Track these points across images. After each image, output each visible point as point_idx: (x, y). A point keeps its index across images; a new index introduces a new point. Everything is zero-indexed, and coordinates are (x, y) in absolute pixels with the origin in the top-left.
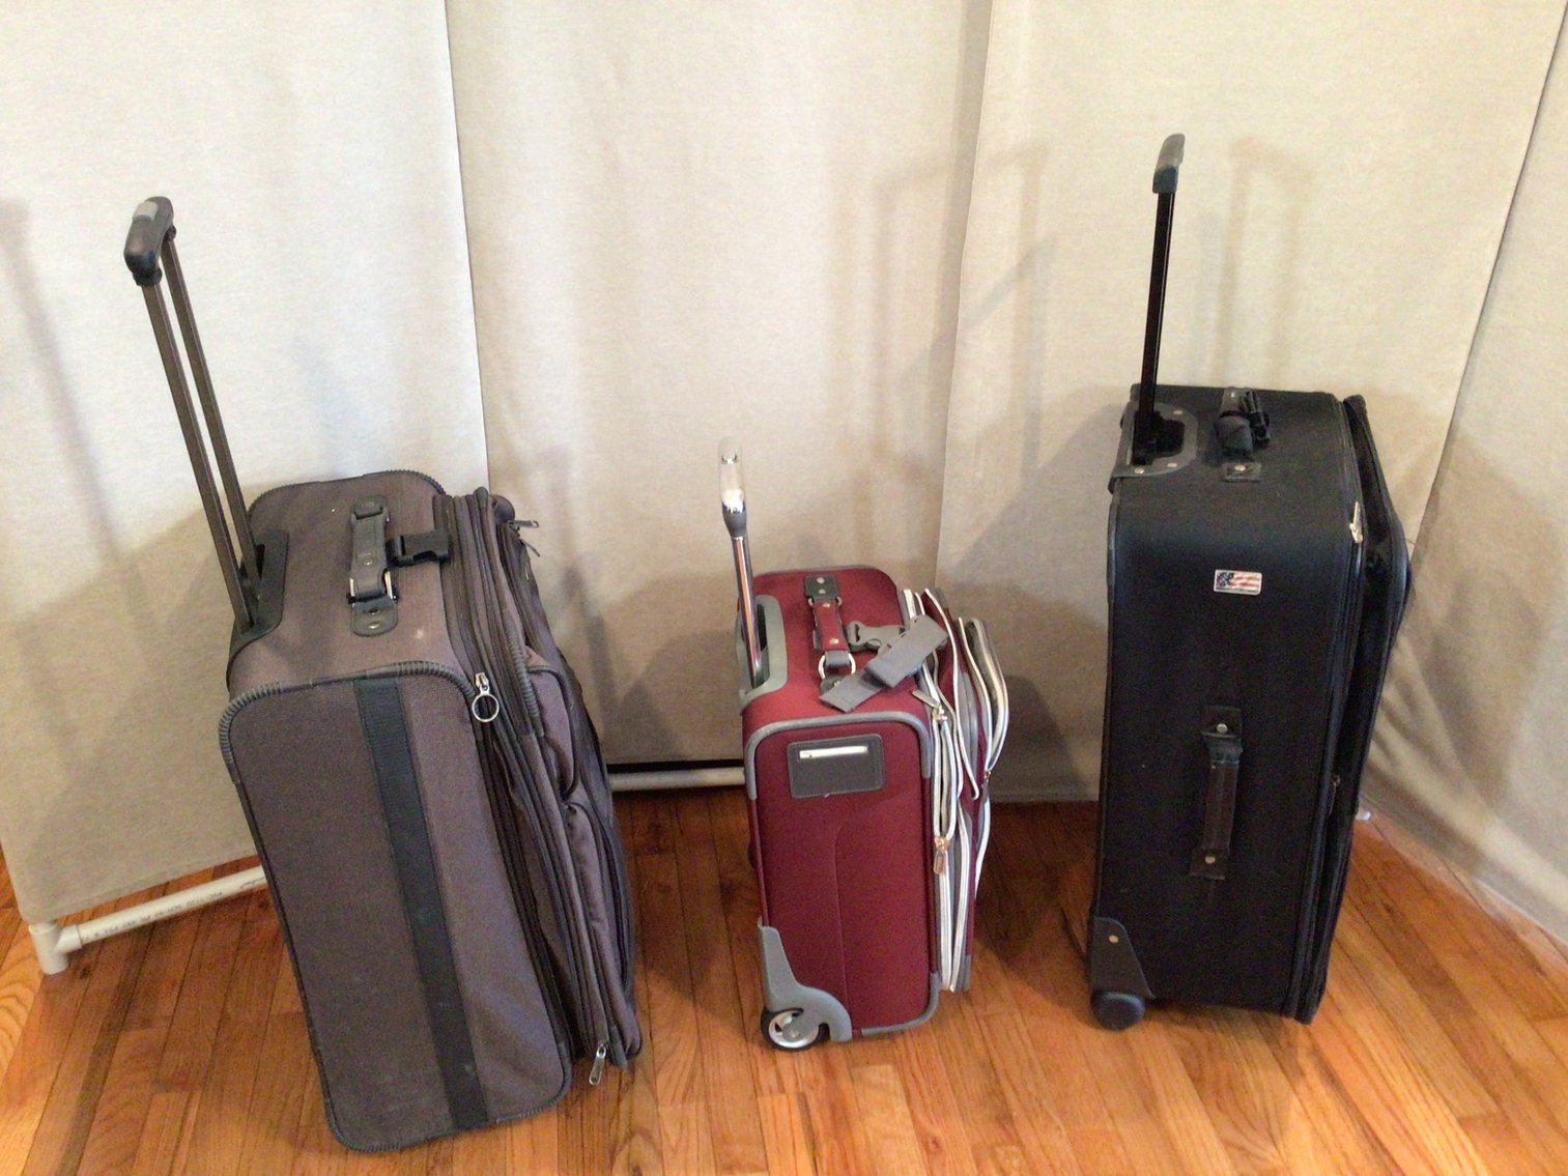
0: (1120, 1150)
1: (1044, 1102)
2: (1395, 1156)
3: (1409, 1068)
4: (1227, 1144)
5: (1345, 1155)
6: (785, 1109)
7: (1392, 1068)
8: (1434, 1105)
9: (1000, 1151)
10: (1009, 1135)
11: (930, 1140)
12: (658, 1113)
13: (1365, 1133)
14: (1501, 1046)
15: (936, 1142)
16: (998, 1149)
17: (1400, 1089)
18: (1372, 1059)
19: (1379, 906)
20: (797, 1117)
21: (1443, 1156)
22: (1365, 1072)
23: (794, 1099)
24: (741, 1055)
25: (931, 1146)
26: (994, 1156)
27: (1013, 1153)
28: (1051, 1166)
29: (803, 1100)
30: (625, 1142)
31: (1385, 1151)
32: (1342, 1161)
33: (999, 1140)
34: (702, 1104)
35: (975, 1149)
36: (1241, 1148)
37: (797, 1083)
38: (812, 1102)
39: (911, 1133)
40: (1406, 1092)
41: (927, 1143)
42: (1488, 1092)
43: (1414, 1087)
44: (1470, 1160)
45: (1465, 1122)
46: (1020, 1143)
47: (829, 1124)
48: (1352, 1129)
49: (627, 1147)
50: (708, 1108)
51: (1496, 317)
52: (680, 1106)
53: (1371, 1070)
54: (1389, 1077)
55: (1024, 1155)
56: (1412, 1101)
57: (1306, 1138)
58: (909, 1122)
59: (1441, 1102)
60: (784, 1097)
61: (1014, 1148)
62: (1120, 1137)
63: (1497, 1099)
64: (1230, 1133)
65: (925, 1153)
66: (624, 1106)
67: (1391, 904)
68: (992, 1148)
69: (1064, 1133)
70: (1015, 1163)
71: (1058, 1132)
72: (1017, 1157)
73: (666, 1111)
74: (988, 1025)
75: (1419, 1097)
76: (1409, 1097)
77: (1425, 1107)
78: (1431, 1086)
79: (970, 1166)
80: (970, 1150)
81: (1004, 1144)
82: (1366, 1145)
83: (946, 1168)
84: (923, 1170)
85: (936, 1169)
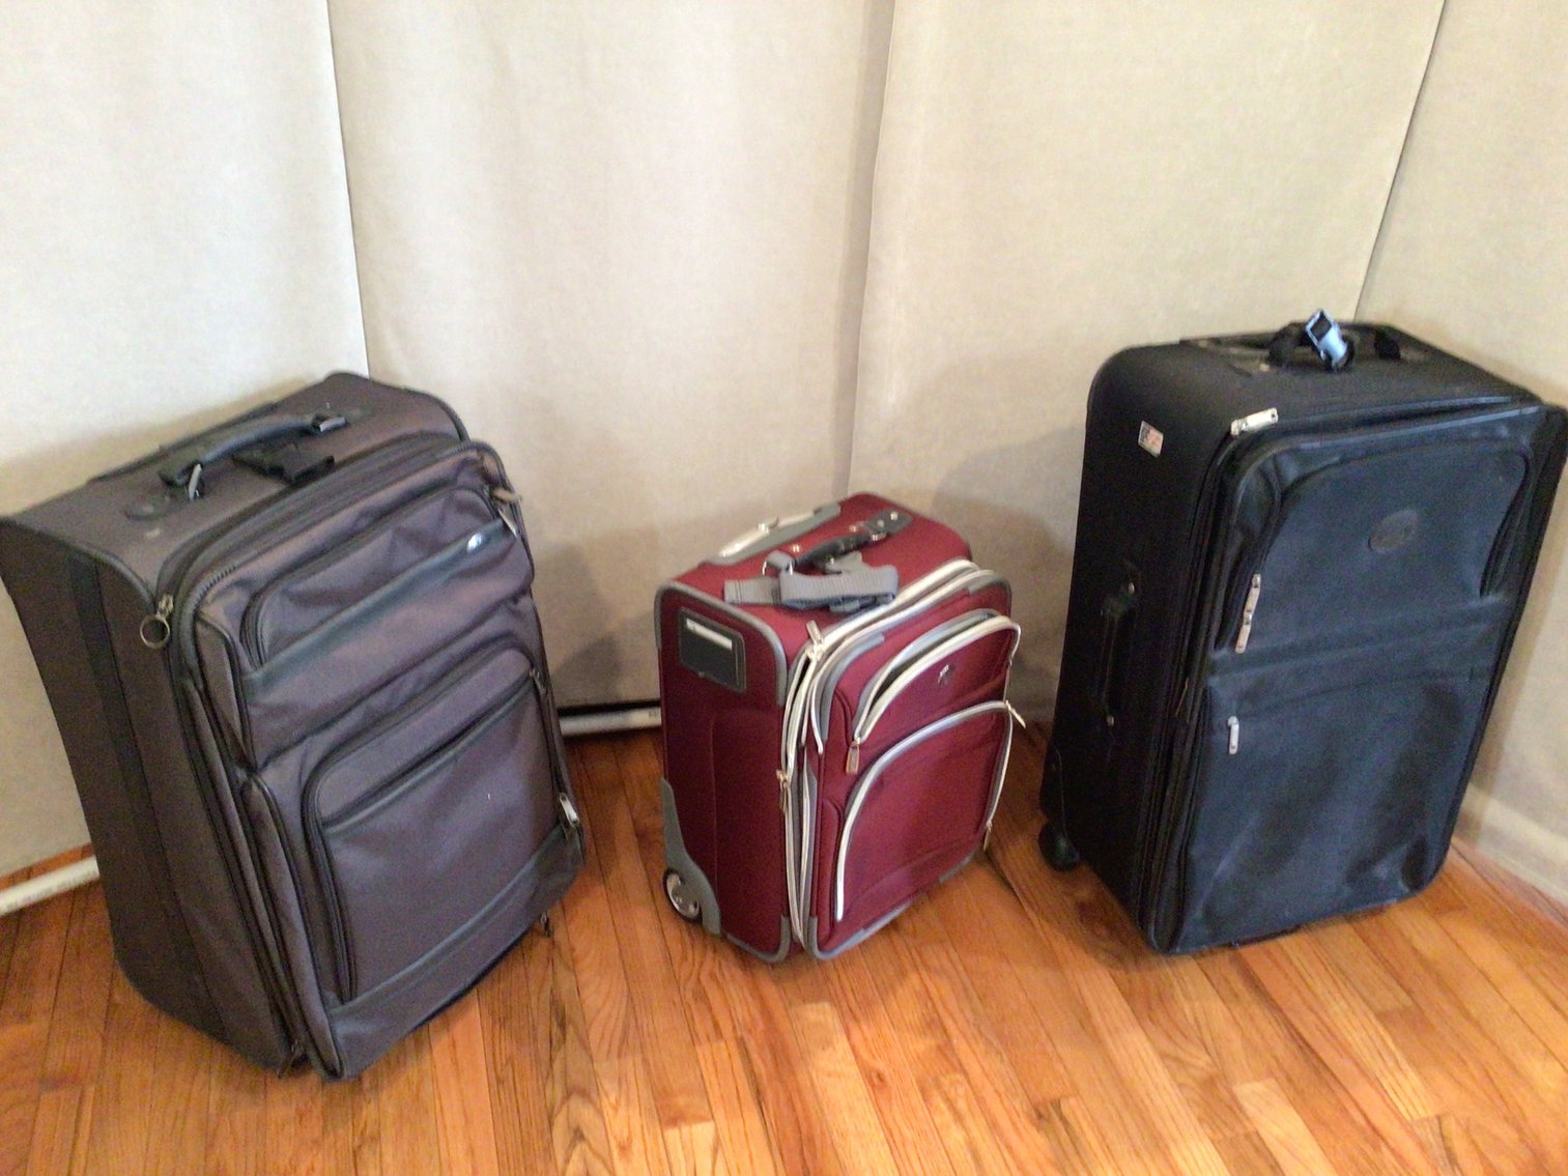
1: (982, 1028)
2: (1321, 1054)
3: (1326, 969)
4: (1163, 1056)
5: (1275, 1058)
6: (725, 1054)
7: (1311, 969)
8: (1353, 1004)
9: (945, 1081)
10: (952, 1065)
11: (874, 1075)
12: (594, 1072)
13: (1293, 1037)
14: (1409, 941)
15: (880, 1077)
16: (942, 1079)
17: (1319, 989)
20: (738, 1062)
21: (1365, 1051)
22: (1286, 976)
23: (732, 1044)
24: (674, 1003)
25: (876, 1080)
26: (939, 1086)
27: (958, 1081)
29: (741, 1043)
30: (563, 1103)
31: (1313, 1051)
32: (1273, 1062)
33: (943, 1071)
34: (639, 1059)
35: (920, 1080)
36: (1177, 1059)
37: (734, 1028)
38: (752, 1045)
39: (854, 1070)
40: (1326, 992)
41: (871, 1077)
42: (1401, 986)
43: (1331, 986)
44: (1392, 1054)
45: (1383, 1017)
46: (965, 1073)
47: (770, 1065)
48: (1280, 1032)
49: (564, 1109)
50: (645, 1061)
51: (1396, 230)
52: (616, 1062)
53: (1291, 973)
54: (1308, 980)
55: (969, 1083)
56: (1332, 1003)
57: (1237, 1044)
58: (851, 1058)
59: (1360, 1000)
60: (722, 1045)
61: (958, 1077)
62: (1060, 1058)
63: (1409, 992)
64: (1166, 1045)
65: (870, 1088)
66: (557, 1065)
68: (936, 1080)
69: (1005, 1057)
70: (961, 1092)
71: (999, 1056)
72: (962, 1084)
73: (602, 1067)
74: (921, 956)
75: (1338, 996)
76: (1329, 996)
77: (1343, 1003)
78: (1348, 984)
79: (916, 1098)
80: (914, 1082)
81: (947, 1072)
82: (1294, 1047)
83: (894, 1101)
84: (871, 1105)
85: (883, 1103)
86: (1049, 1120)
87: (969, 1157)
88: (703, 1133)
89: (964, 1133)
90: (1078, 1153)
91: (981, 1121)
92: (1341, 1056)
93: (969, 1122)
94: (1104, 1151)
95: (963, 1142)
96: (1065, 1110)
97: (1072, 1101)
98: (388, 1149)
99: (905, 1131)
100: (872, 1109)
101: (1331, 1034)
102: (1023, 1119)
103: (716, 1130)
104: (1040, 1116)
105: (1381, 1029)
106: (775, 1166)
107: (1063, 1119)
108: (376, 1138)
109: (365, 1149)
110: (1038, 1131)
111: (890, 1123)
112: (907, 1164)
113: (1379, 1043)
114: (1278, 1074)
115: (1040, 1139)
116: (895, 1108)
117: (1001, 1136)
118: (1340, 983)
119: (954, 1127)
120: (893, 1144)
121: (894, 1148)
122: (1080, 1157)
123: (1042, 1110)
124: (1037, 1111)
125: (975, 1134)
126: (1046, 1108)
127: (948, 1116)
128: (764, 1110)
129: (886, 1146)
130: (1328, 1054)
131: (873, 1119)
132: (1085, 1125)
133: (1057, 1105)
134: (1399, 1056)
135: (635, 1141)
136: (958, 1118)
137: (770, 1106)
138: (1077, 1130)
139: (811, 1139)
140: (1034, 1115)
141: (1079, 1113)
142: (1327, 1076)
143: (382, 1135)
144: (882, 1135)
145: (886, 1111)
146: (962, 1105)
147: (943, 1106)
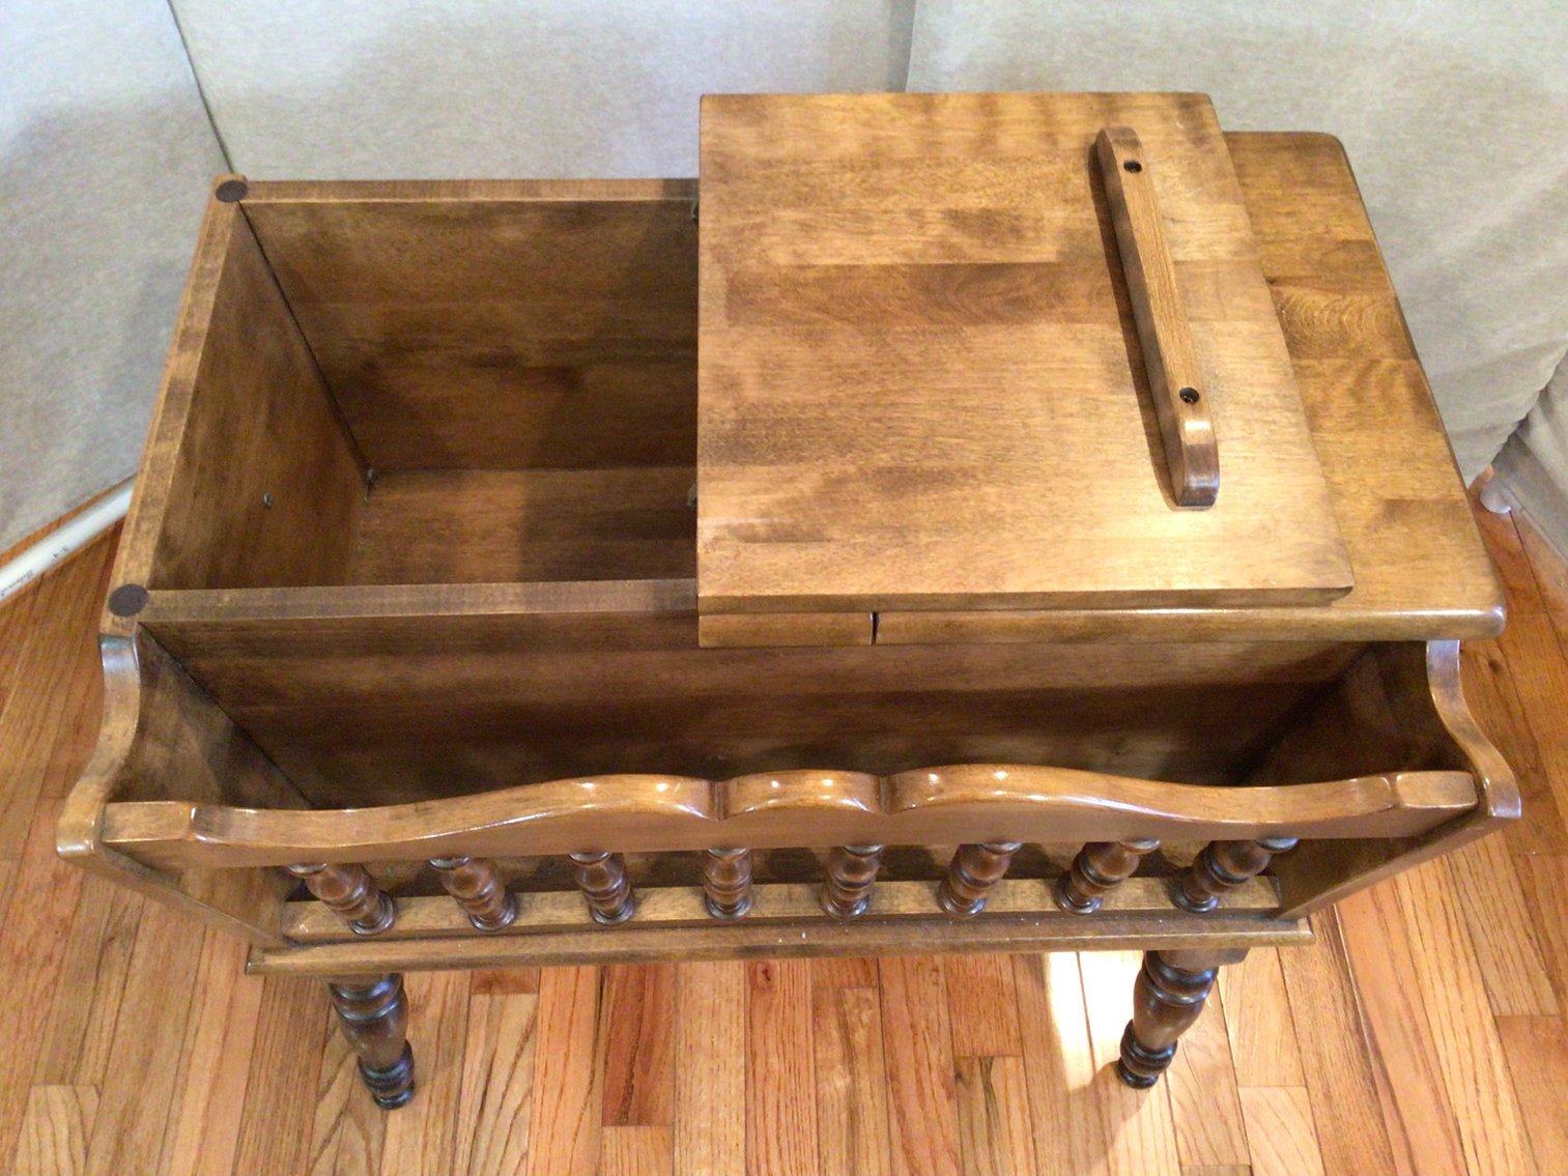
0: (1012, 1013)
2: (1389, 1067)
3: (1449, 929)
5: (1319, 1055)
7: (1426, 926)
8: (1468, 994)
9: (850, 996)
10: (868, 973)
16: (848, 994)
17: (1426, 961)
18: (1400, 910)
19: (1483, 662)
21: (1456, 1074)
22: (1386, 929)
25: (760, 978)
26: (839, 1003)
27: (867, 1000)
28: (913, 1026)
31: (1380, 1060)
32: (1313, 1062)
33: (853, 981)
35: (817, 988)
40: (1434, 967)
41: (755, 973)
42: (1551, 978)
43: (1446, 959)
44: (1494, 1085)
45: (1503, 1024)
46: (881, 990)
48: (1342, 1015)
53: (1394, 926)
54: (1416, 939)
55: (881, 1006)
56: (1437, 983)
57: (1273, 1023)
59: (1480, 987)
61: (869, 994)
63: (1560, 992)
65: (748, 987)
67: (1498, 656)
68: (840, 993)
69: (942, 979)
70: (865, 1018)
71: (935, 974)
72: (870, 1007)
75: (1449, 975)
76: (1436, 975)
77: (1453, 994)
78: (1473, 959)
79: (802, 1017)
80: (809, 989)
81: (858, 985)
82: (1352, 1044)
83: (773, 1015)
84: (743, 1015)
85: (758, 1013)
86: (969, 1085)
87: (844, 1116)
88: (519, 1007)
89: (848, 1079)
90: (990, 1144)
91: (878, 1067)
92: (1417, 1072)
93: (861, 1065)
94: (1026, 1149)
95: (843, 1092)
96: (996, 1078)
97: (1010, 1062)
98: (141, 948)
99: (774, 1060)
100: (742, 1021)
101: (1418, 1036)
102: (934, 1076)
103: (536, 1008)
104: (959, 1076)
105: (1494, 1046)
106: (593, 1072)
107: (988, 1088)
108: (133, 934)
109: (116, 944)
110: (949, 1098)
111: (759, 1042)
112: (760, 1111)
113: (1481, 1064)
114: (1314, 1083)
115: (947, 1109)
116: (771, 1025)
117: (897, 1093)
118: (1462, 960)
119: (839, 1067)
120: (750, 1074)
121: (751, 1082)
122: (992, 1154)
123: (964, 1069)
124: (957, 1066)
125: (864, 1084)
126: (971, 1067)
127: (837, 1051)
128: (605, 991)
129: (742, 1078)
130: (1399, 1066)
131: (738, 1033)
132: (1014, 1103)
133: (987, 1064)
134: (1505, 1095)
135: (433, 1001)
136: (850, 1055)
137: (614, 987)
138: (1002, 1110)
139: (649, 1051)
140: (952, 1074)
141: (1012, 1084)
142: (1385, 1101)
143: (140, 933)
144: (742, 1060)
145: (758, 1030)
146: (860, 1037)
147: (835, 1034)
